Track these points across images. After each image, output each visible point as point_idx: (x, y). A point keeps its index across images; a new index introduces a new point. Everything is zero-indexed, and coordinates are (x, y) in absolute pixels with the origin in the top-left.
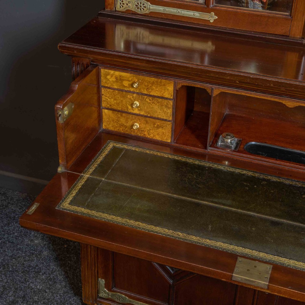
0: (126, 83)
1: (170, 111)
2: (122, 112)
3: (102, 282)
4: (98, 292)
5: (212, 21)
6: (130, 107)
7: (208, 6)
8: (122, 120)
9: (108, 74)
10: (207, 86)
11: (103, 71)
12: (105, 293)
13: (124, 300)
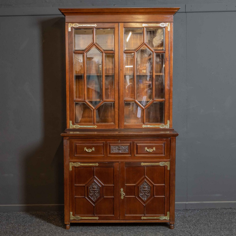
3: (71, 213)
4: (70, 218)
5: (96, 128)
7: (94, 124)
12: (72, 218)
13: (79, 218)
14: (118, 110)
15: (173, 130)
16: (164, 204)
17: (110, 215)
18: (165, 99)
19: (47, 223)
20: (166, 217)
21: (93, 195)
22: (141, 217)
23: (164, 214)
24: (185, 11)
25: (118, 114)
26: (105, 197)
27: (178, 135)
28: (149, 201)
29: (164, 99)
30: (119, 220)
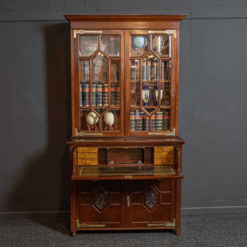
0: (85, 150)
1: (97, 156)
2: (83, 159)
3: (78, 221)
4: (76, 226)
5: (102, 135)
6: (86, 157)
7: (100, 132)
8: (84, 161)
9: (80, 149)
10: (106, 147)
11: (78, 148)
12: (78, 225)
13: (85, 226)
14: (123, 118)
15: (179, 137)
16: (170, 211)
17: (116, 223)
18: (171, 106)
19: (53, 231)
20: (172, 224)
21: (99, 202)
22: (147, 224)
23: (170, 221)
24: (190, 18)
25: (124, 122)
26: (111, 205)
27: (184, 143)
28: (155, 208)
29: (169, 107)
30: (125, 227)
